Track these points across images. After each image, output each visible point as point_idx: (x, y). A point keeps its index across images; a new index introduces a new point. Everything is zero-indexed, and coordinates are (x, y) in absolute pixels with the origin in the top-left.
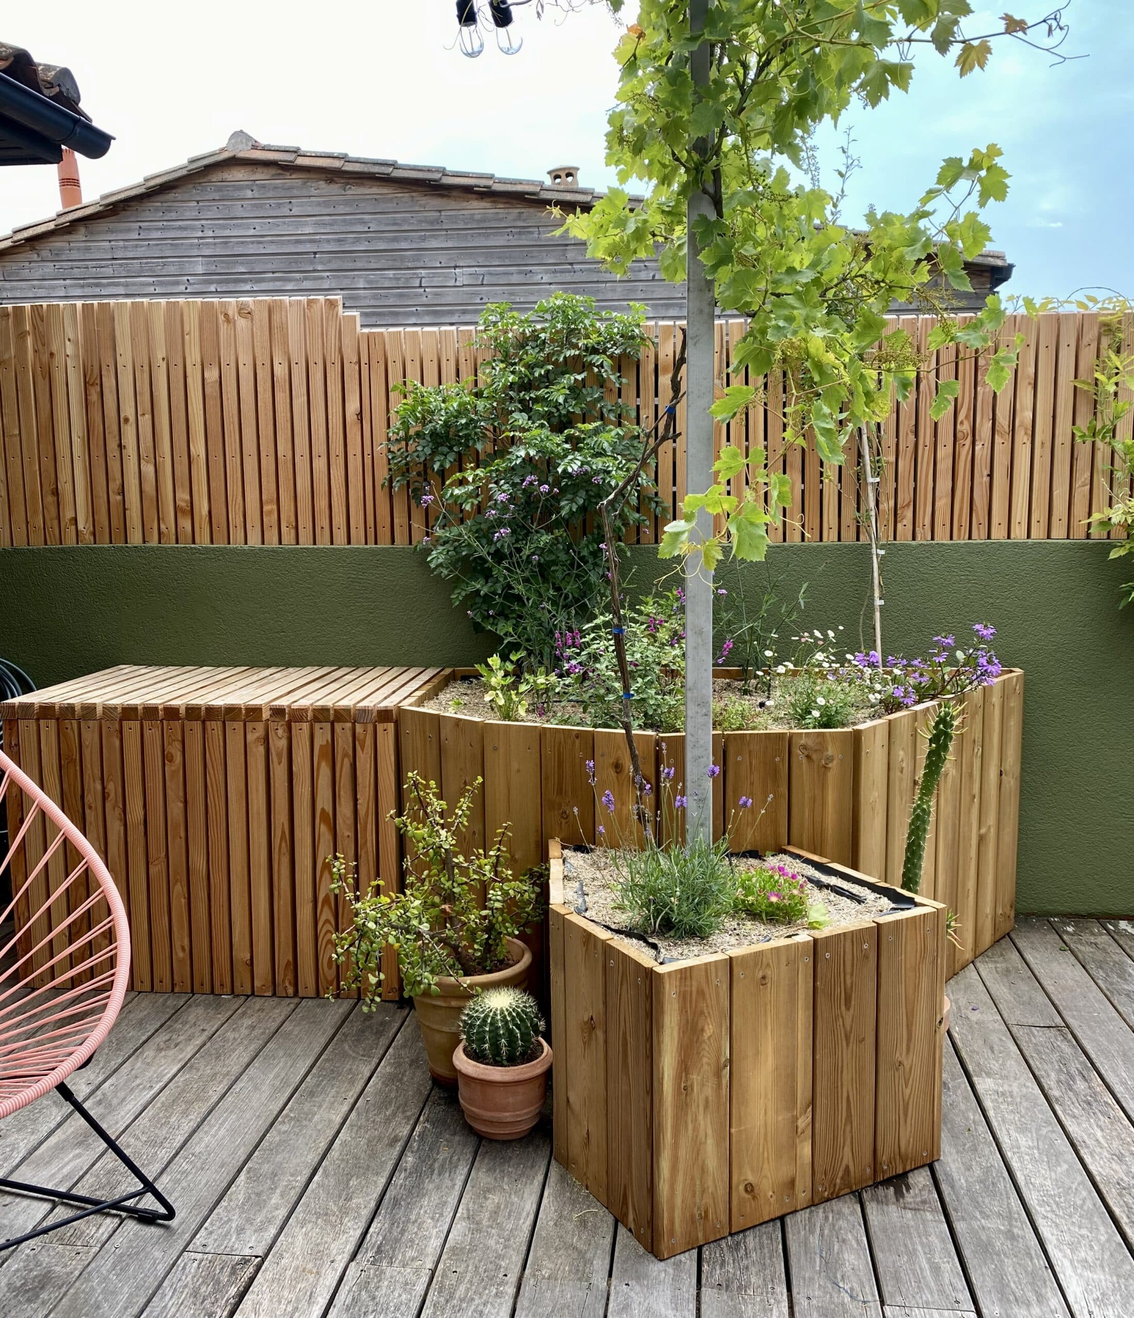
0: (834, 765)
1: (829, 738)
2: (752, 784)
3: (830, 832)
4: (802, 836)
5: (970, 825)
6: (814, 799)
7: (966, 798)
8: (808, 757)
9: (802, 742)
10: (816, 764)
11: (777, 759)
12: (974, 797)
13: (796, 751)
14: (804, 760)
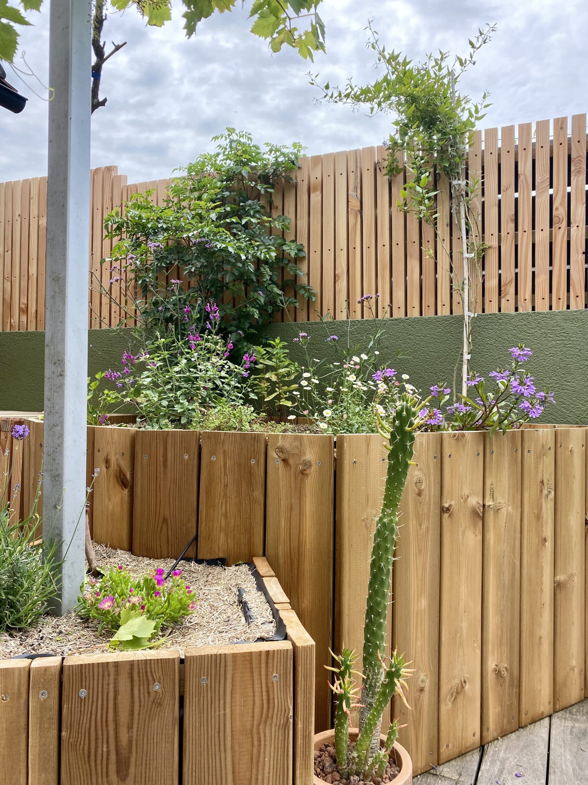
0: (313, 471)
1: (306, 442)
2: (226, 486)
3: (308, 546)
4: (277, 548)
5: (540, 569)
6: (291, 508)
7: (530, 539)
8: (285, 461)
9: (280, 444)
10: (293, 470)
11: (253, 462)
12: (545, 540)
13: (273, 454)
14: (281, 464)
